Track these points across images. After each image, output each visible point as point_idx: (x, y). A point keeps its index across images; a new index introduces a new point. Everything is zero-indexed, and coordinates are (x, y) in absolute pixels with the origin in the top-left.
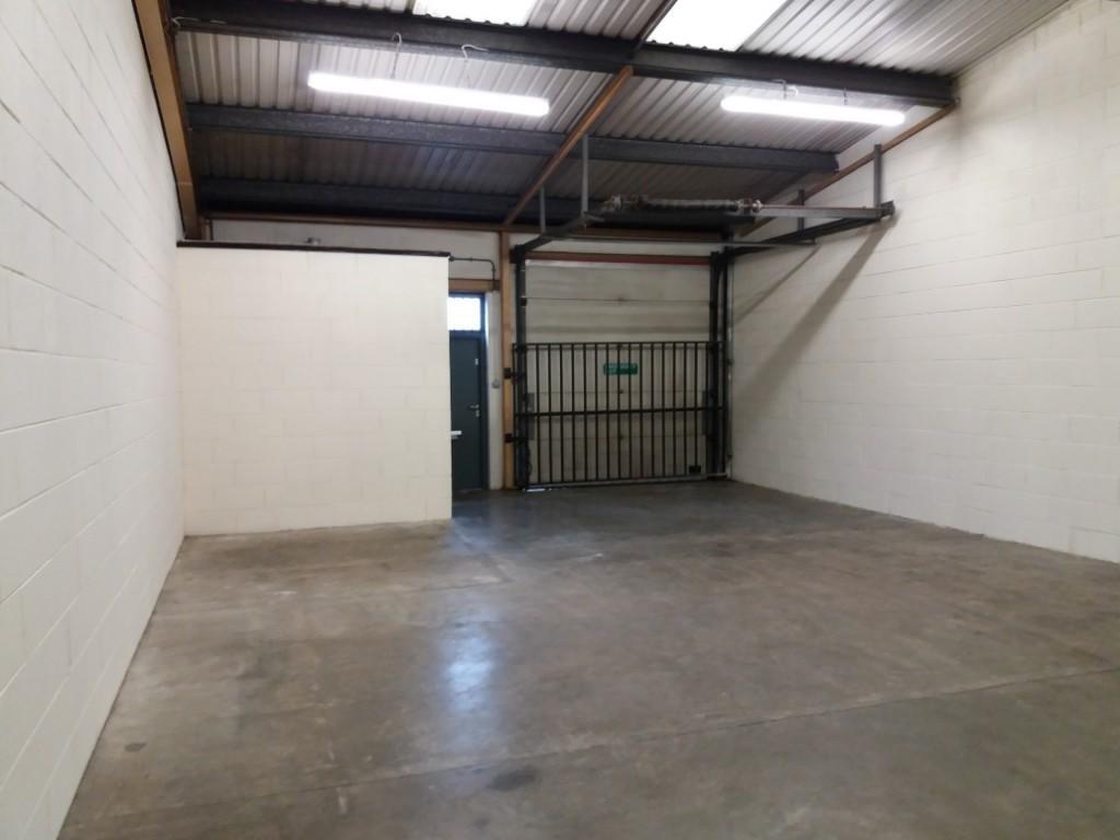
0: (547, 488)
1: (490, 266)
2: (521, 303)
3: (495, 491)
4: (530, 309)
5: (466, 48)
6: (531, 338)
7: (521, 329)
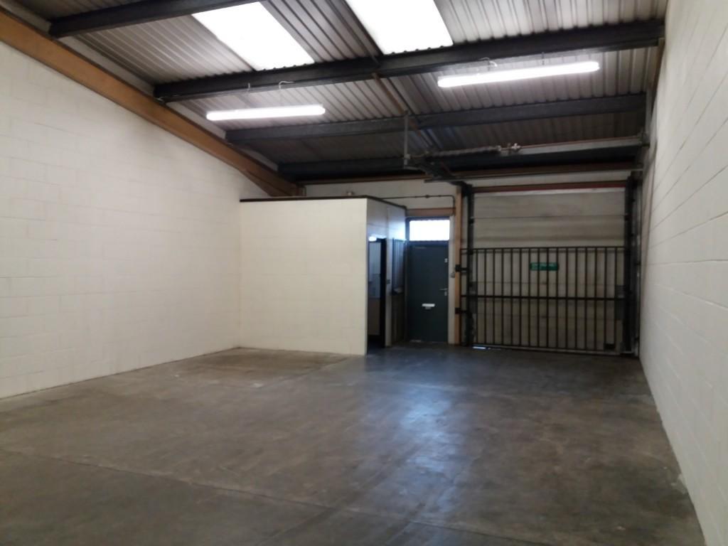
0: (487, 348)
1: (451, 199)
2: (471, 222)
3: (451, 345)
4: (476, 226)
5: (282, 84)
6: (477, 245)
7: (470, 240)
